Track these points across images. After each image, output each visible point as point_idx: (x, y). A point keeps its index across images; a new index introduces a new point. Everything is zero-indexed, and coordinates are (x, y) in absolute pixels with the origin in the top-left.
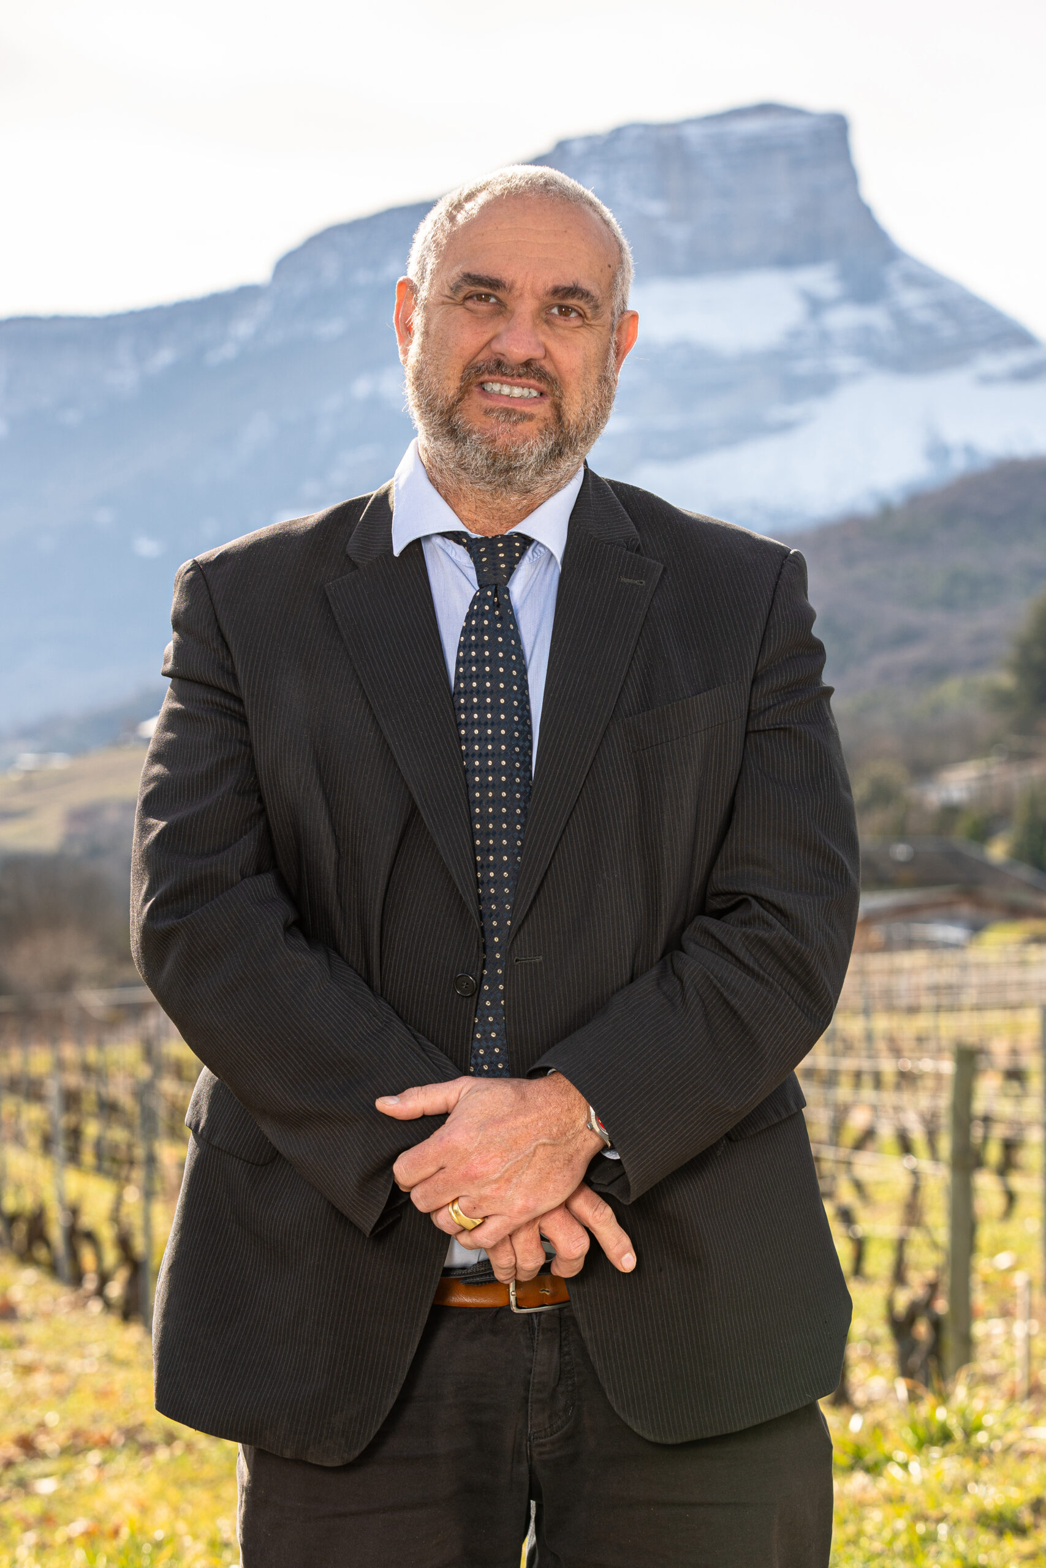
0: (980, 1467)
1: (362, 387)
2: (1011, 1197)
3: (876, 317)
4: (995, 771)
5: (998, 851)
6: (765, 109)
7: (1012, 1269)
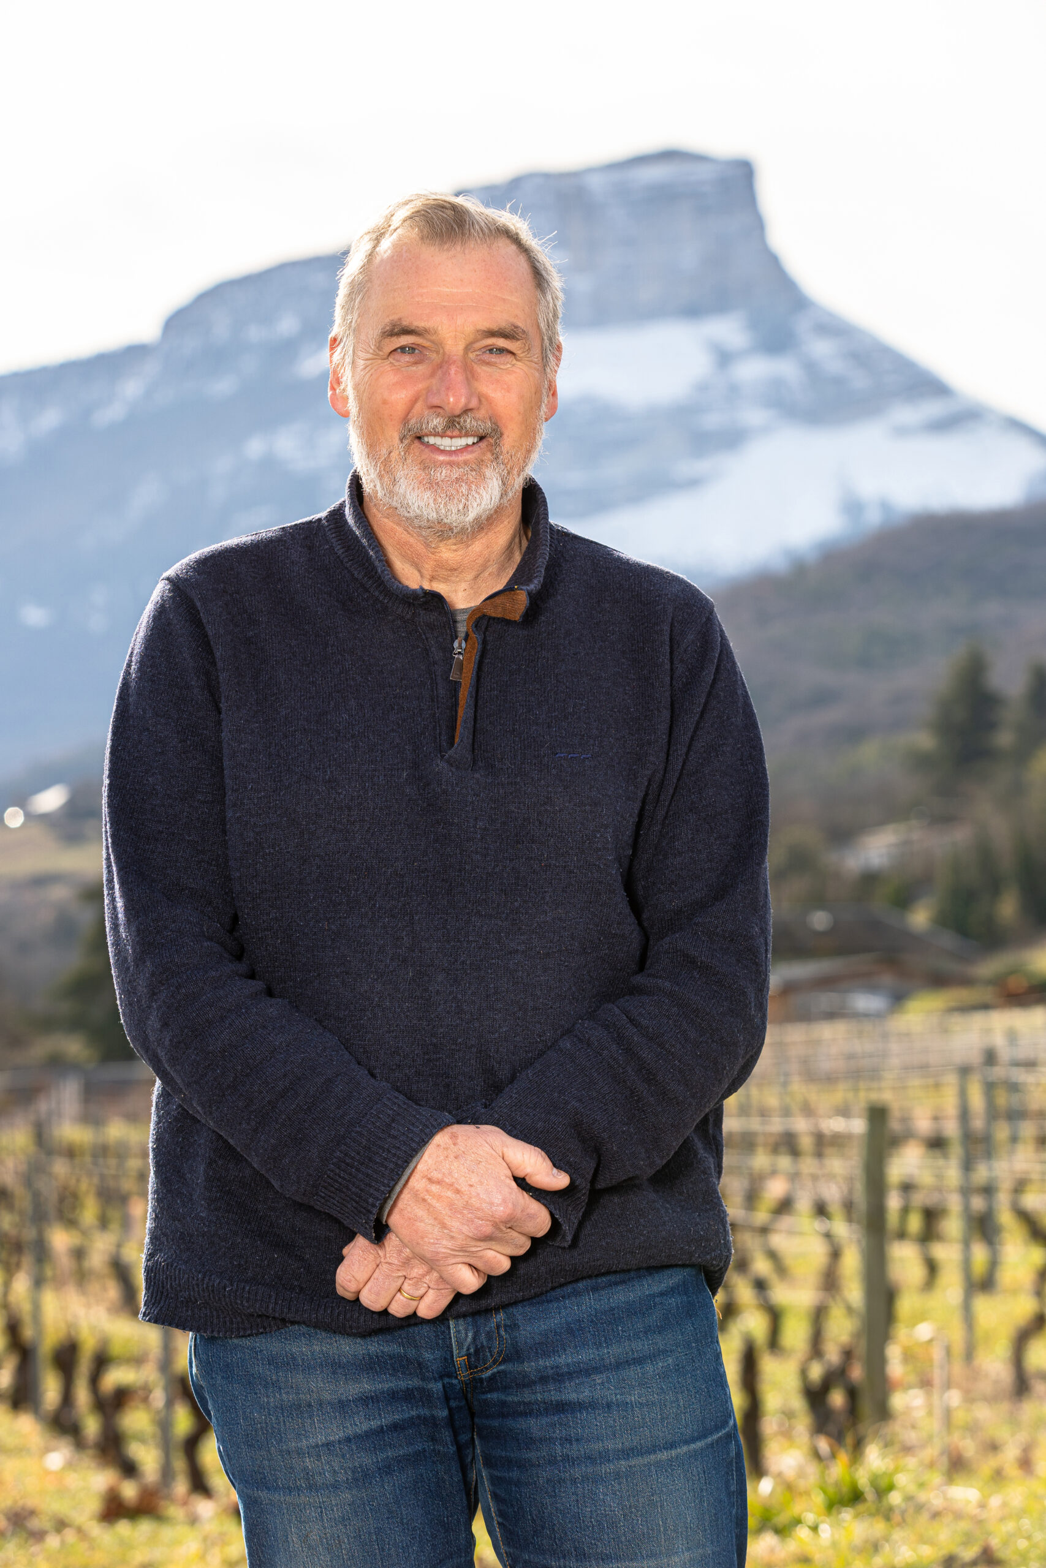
0: (892, 1526)
1: (255, 447)
2: (932, 1267)
3: (786, 368)
4: (916, 835)
5: (920, 918)
6: (669, 155)
7: (931, 1341)
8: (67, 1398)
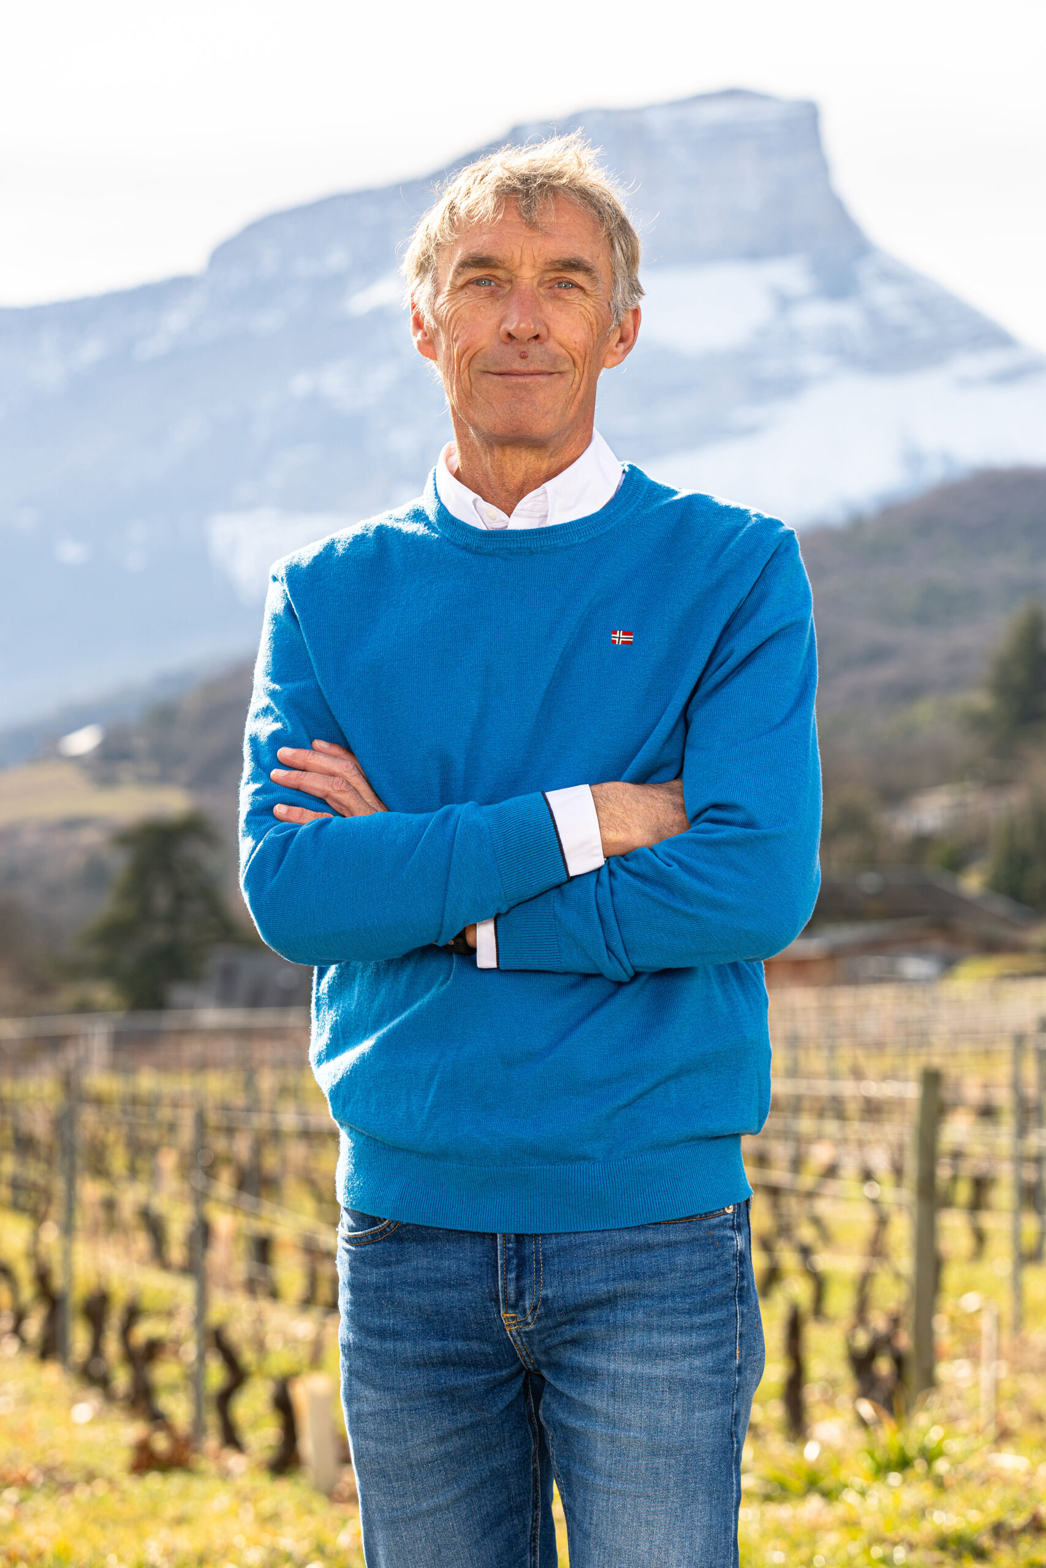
1: (301, 384)
2: (980, 1237)
3: (848, 315)
4: (970, 798)
5: (973, 883)
6: (732, 94)
7: (979, 1311)
8: (97, 1349)
